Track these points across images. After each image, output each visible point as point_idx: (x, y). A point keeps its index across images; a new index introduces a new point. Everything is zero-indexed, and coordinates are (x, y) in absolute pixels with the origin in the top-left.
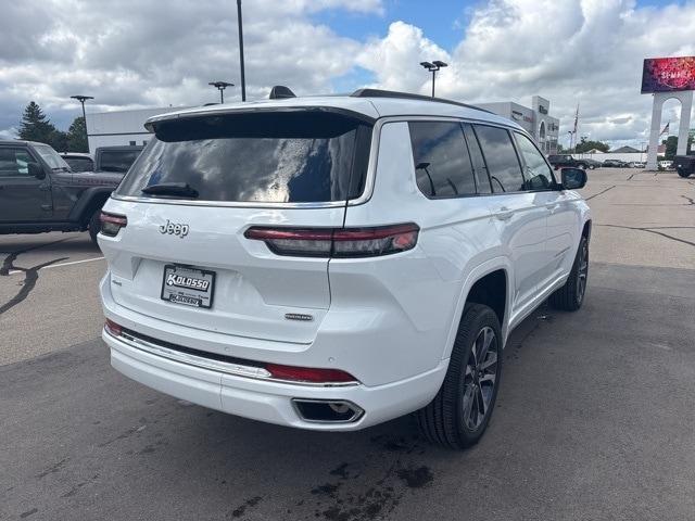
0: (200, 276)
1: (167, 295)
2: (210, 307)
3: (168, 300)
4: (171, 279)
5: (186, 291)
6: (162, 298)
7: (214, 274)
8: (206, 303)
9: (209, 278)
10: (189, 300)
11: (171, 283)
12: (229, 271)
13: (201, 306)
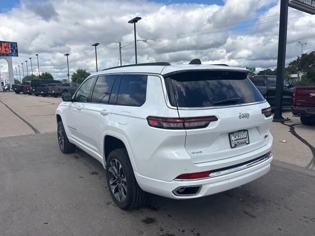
0: (243, 133)
1: (233, 145)
2: (249, 143)
3: (235, 147)
4: (233, 138)
5: (239, 141)
6: (232, 147)
7: (247, 130)
8: (247, 142)
9: (246, 132)
10: (242, 143)
11: (233, 140)
12: (252, 128)
13: (247, 144)
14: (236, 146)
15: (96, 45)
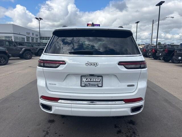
0: (97, 78)
1: (83, 85)
2: (102, 86)
4: (84, 79)
5: (91, 83)
6: (81, 86)
7: (102, 77)
11: (84, 81)
13: (98, 86)
14: (85, 86)
15: (137, 23)
